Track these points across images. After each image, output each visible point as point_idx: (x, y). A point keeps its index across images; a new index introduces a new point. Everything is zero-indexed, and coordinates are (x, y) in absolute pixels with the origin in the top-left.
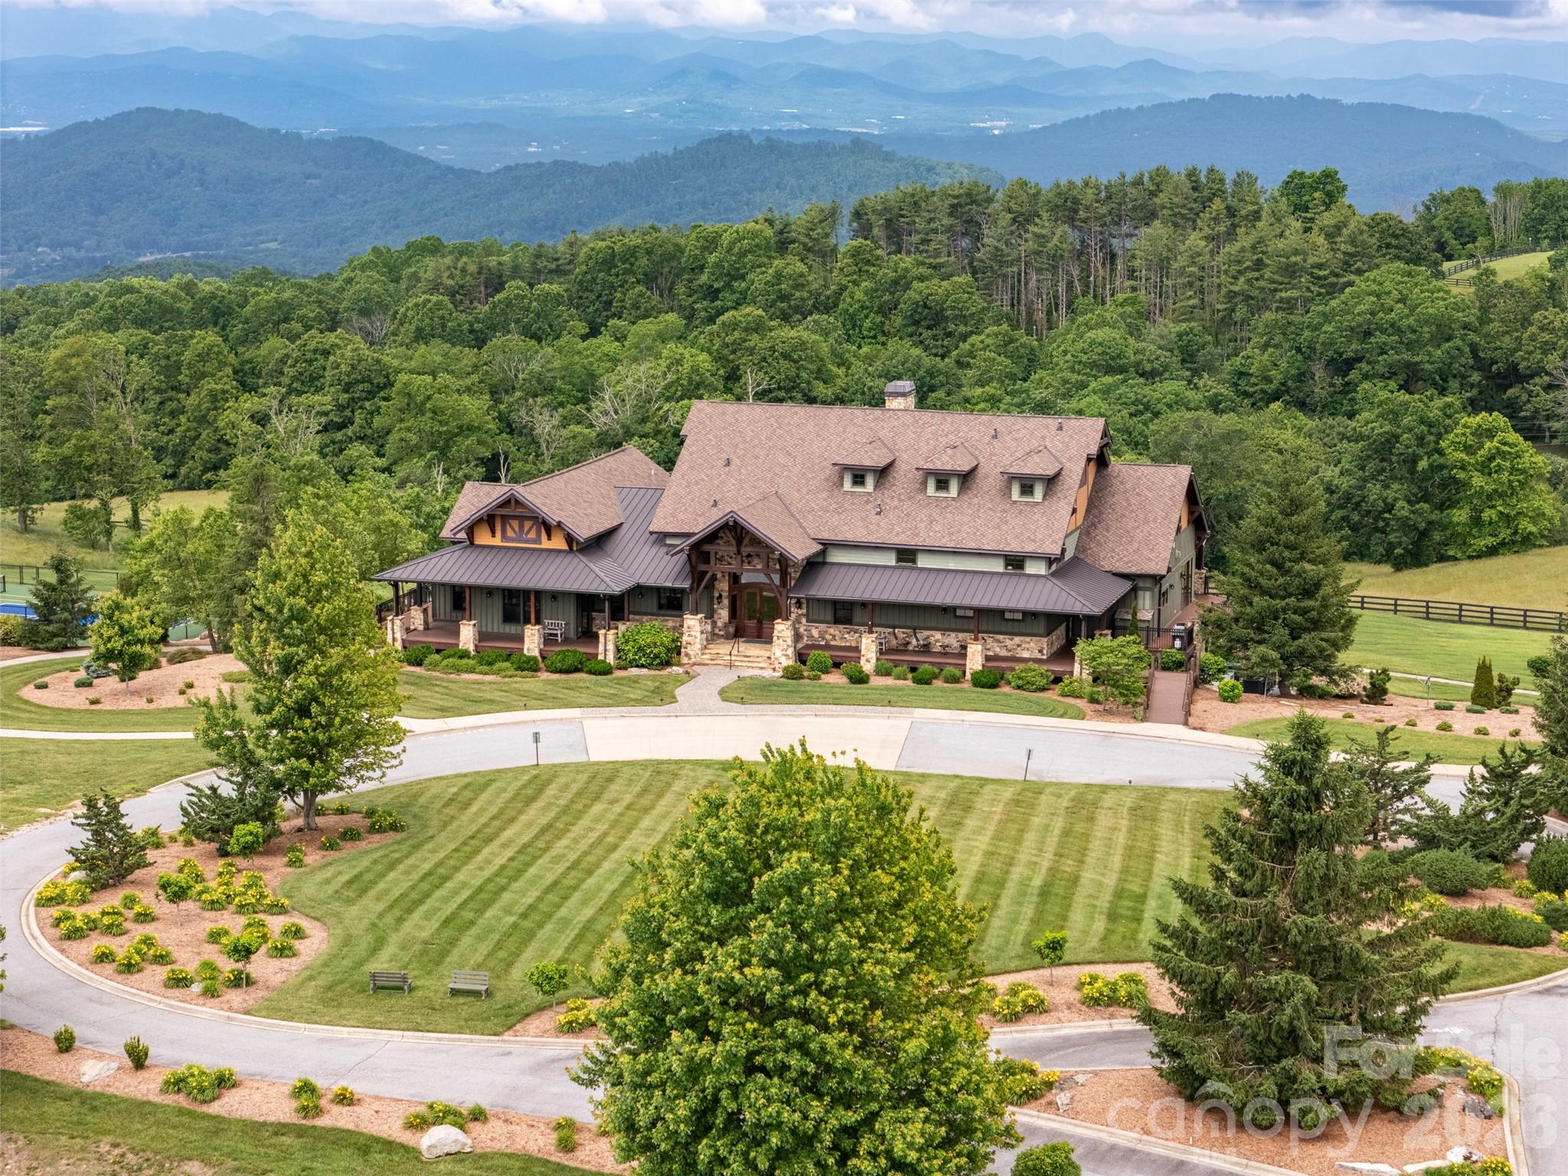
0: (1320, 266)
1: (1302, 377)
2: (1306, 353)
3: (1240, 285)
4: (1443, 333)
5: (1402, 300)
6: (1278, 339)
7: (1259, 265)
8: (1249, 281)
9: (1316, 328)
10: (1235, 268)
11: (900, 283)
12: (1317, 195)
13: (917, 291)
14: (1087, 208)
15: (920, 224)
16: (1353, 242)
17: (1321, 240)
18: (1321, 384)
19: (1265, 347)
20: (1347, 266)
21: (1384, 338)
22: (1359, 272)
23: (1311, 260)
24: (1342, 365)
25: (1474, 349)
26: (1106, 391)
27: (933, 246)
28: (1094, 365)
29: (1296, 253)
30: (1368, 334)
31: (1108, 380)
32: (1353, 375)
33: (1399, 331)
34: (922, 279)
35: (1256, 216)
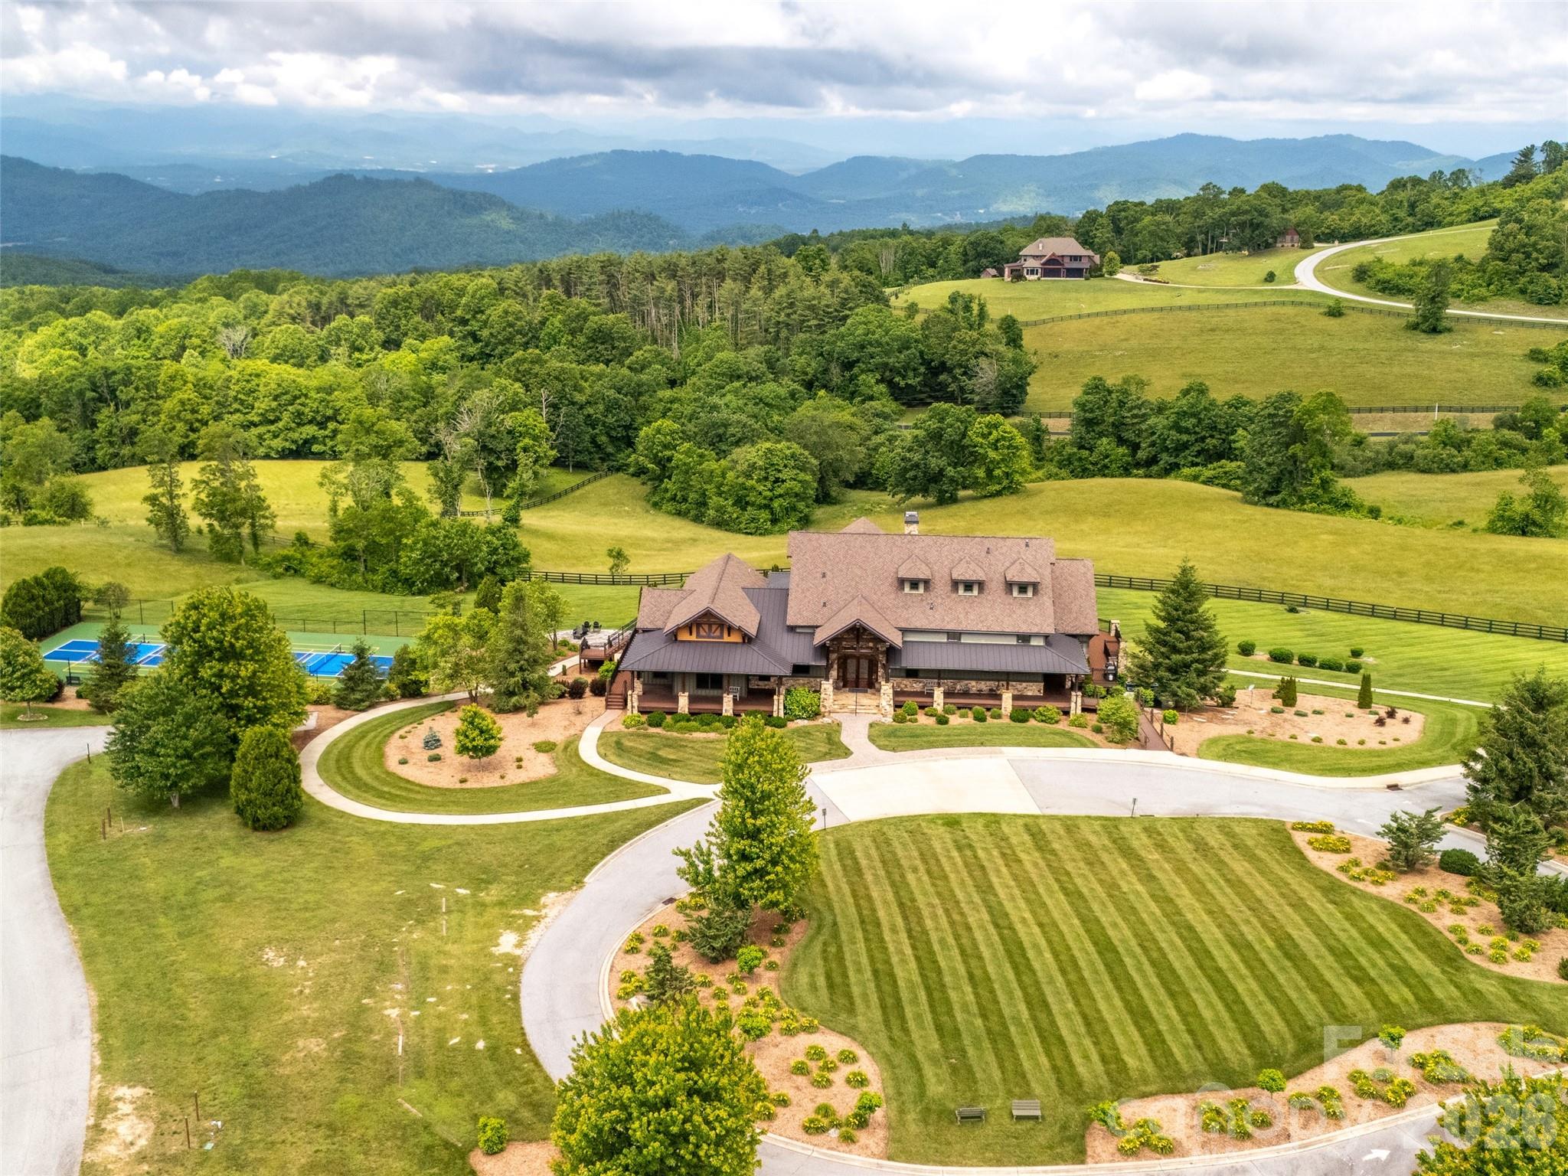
0: (827, 306)
1: (826, 371)
2: (827, 357)
3: (782, 318)
4: (905, 345)
5: (880, 326)
6: (808, 349)
7: (792, 305)
8: (788, 315)
9: (834, 343)
10: (777, 308)
11: (583, 316)
12: (817, 261)
13: (594, 321)
14: (683, 269)
15: (585, 279)
16: (846, 291)
17: (827, 291)
18: (836, 375)
19: (800, 355)
20: (843, 305)
21: (873, 350)
22: (850, 309)
23: (824, 303)
24: (848, 365)
25: (921, 353)
26: (736, 392)
27: (594, 293)
28: (723, 374)
29: (814, 298)
30: (863, 347)
31: (737, 384)
32: (856, 370)
33: (879, 344)
34: (594, 314)
35: (785, 275)
